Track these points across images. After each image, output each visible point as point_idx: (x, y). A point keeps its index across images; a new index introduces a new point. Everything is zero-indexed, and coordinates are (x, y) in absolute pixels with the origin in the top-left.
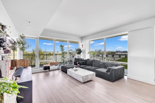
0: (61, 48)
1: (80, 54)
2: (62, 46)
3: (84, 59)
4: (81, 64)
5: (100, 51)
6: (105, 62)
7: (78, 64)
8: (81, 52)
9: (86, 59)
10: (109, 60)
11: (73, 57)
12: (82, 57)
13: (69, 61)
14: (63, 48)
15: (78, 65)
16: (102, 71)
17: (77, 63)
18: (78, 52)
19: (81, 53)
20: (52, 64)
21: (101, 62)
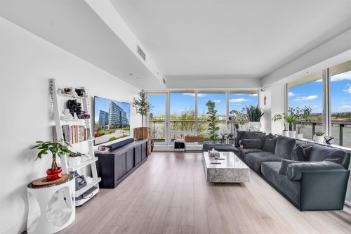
0: (209, 109)
1: (258, 120)
2: (211, 105)
8: (261, 115)
10: (328, 142)
11: (237, 127)
12: (262, 130)
14: (213, 108)
15: (242, 146)
17: (240, 141)
20: (190, 139)
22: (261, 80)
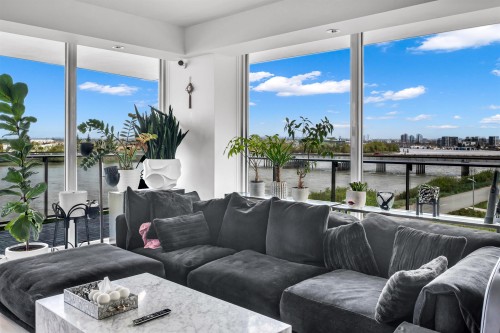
1: (169, 154)
3: (204, 198)
4: (177, 238)
5: (321, 130)
6: (359, 217)
7: (151, 235)
8: (181, 137)
9: (219, 194)
10: (385, 205)
11: (114, 178)
12: (183, 183)
13: (79, 213)
15: (153, 244)
16: (348, 305)
17: (144, 227)
18: (151, 137)
19: (181, 152)
21: (334, 223)
22: (186, 34)
